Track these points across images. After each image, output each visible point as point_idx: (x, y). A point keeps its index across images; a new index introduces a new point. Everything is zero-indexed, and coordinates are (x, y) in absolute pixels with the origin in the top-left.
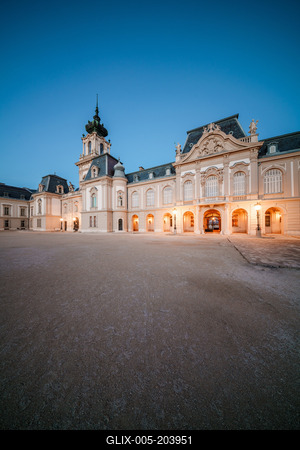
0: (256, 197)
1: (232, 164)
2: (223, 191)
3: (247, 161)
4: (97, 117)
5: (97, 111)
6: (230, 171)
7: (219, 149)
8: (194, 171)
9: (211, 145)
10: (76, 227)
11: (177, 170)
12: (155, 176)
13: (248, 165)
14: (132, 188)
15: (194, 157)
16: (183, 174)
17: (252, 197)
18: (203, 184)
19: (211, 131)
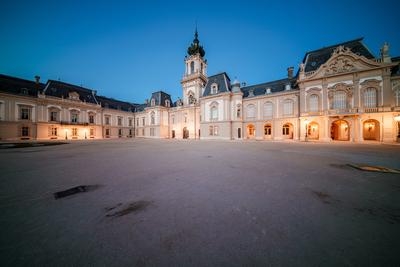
0: (389, 109)
1: (362, 80)
2: (352, 104)
3: (379, 78)
4: (196, 41)
5: (196, 35)
6: (360, 87)
7: (348, 68)
8: (320, 87)
9: (340, 65)
10: (185, 135)
11: (301, 86)
12: (272, 91)
13: (380, 82)
14: (248, 101)
15: (321, 75)
16: (308, 89)
17: (385, 109)
18: (331, 98)
19: (341, 53)
